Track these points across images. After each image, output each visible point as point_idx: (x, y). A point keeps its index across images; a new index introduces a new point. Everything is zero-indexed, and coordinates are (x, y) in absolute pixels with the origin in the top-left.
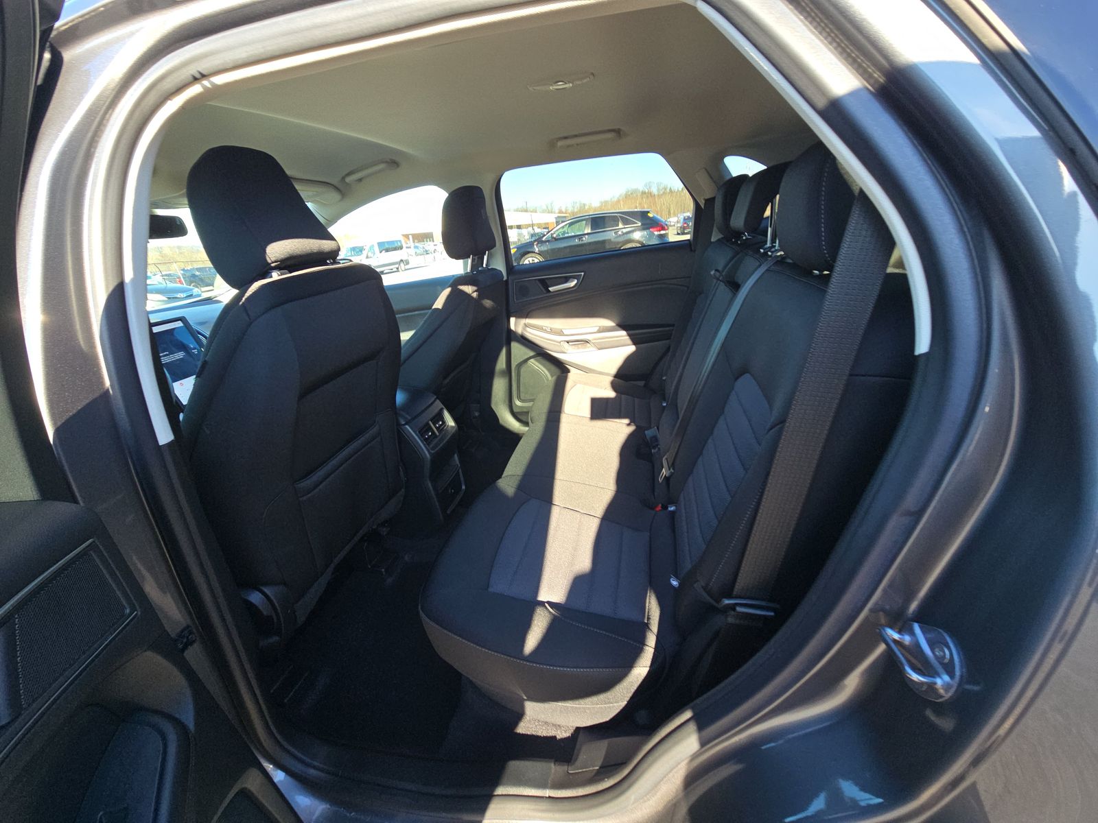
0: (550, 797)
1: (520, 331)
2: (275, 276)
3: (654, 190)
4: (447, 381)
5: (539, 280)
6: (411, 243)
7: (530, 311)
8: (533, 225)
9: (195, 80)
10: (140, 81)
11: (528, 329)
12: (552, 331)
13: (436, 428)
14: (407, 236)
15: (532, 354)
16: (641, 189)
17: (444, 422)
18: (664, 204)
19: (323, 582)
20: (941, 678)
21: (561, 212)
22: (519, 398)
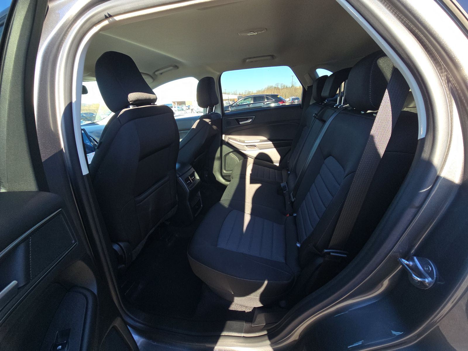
0: (244, 337)
1: (226, 140)
2: (131, 107)
3: (280, 87)
4: (196, 160)
5: (236, 119)
6: (176, 106)
7: (231, 132)
8: (228, 100)
9: (106, 17)
10: (83, 17)
11: (230, 140)
12: (240, 141)
13: (192, 180)
14: (174, 103)
15: (231, 150)
16: (274, 86)
17: (195, 177)
18: (283, 93)
19: (144, 242)
20: (428, 279)
21: (240, 94)
22: (225, 169)
